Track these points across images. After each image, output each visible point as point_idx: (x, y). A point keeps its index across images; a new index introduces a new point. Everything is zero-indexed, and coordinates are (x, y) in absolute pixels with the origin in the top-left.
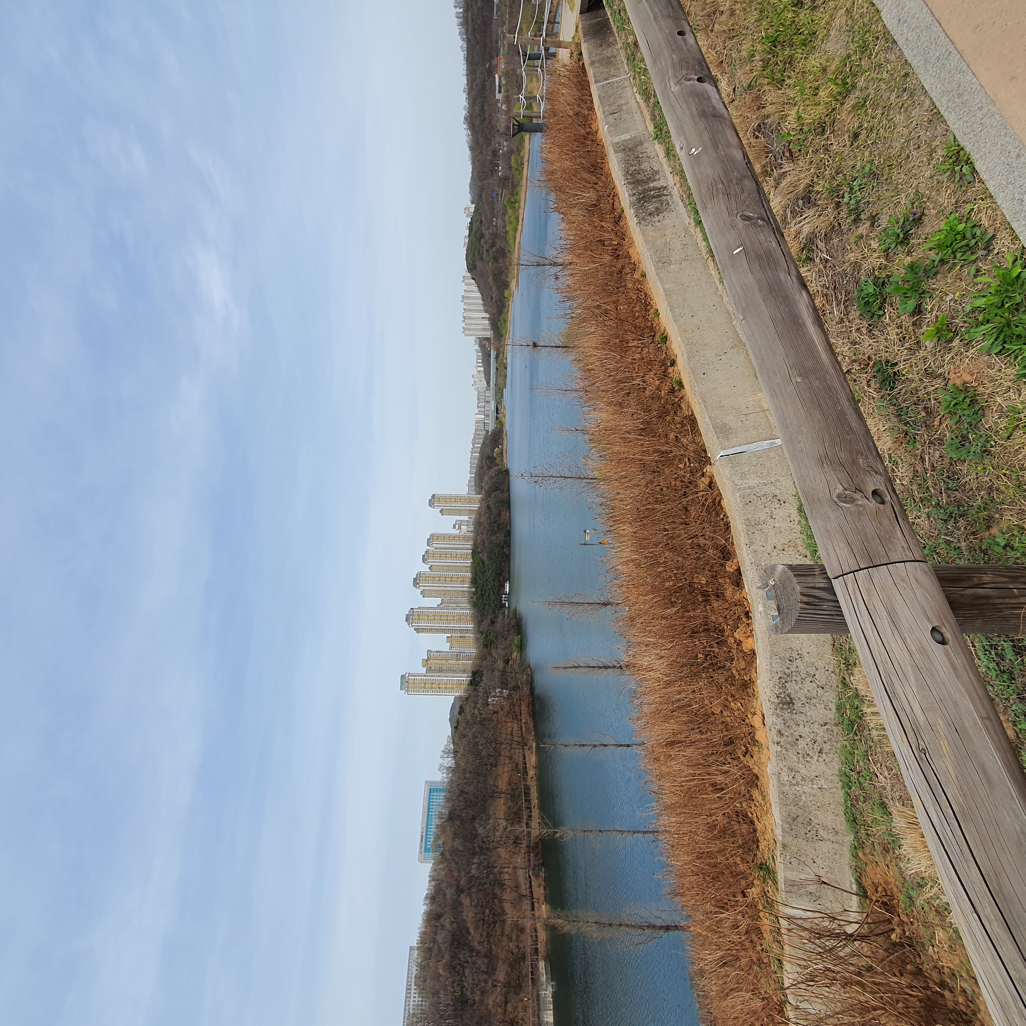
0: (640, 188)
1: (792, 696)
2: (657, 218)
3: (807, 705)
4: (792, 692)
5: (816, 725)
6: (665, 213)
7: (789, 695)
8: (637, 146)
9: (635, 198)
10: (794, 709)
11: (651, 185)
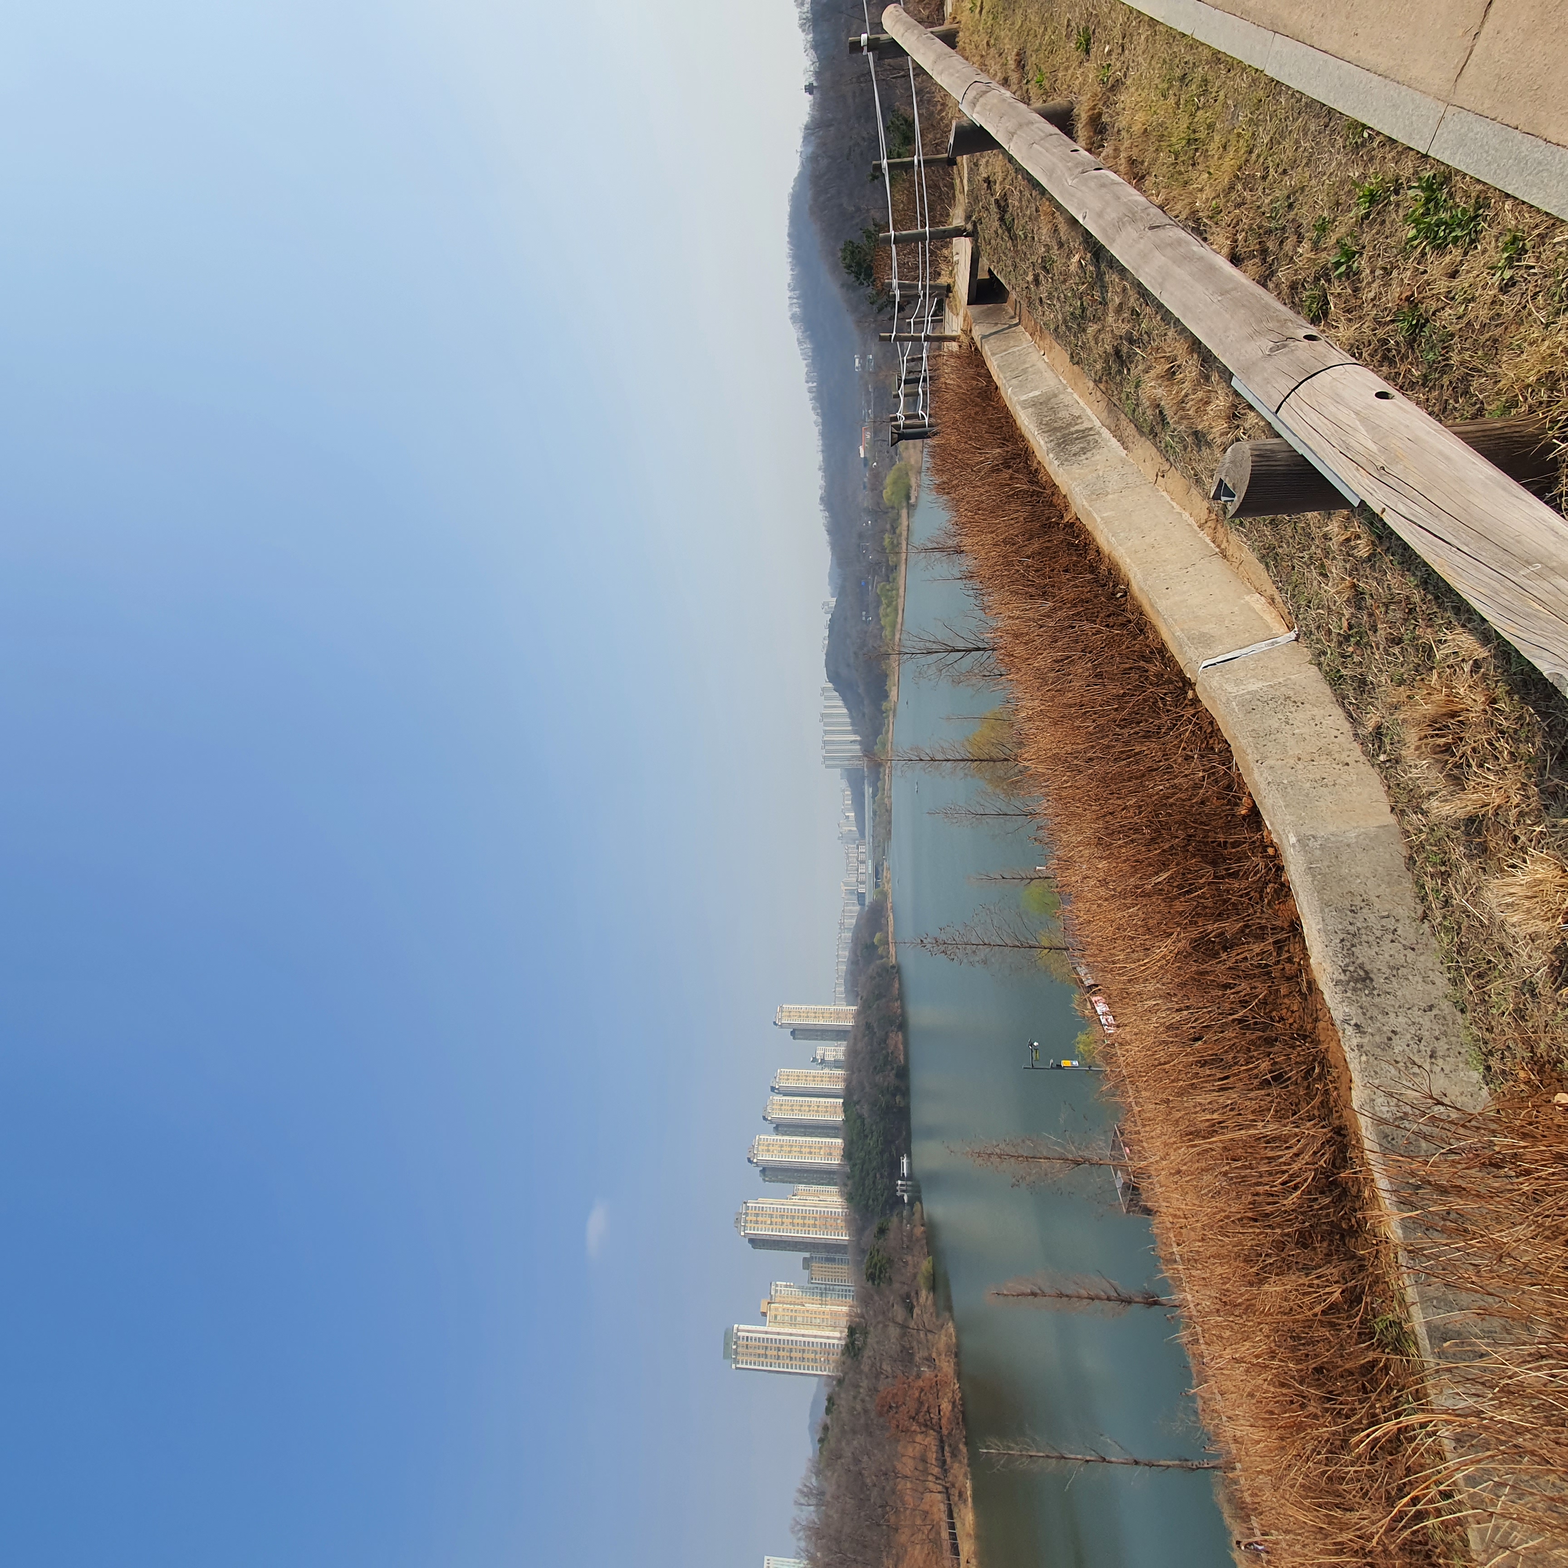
0: (1058, 434)
1: (1368, 967)
2: (1084, 457)
3: (1393, 979)
4: (1366, 960)
5: (1416, 1012)
6: (1094, 451)
7: (1361, 966)
8: (1050, 399)
9: (1053, 444)
10: (1374, 989)
11: (1073, 429)
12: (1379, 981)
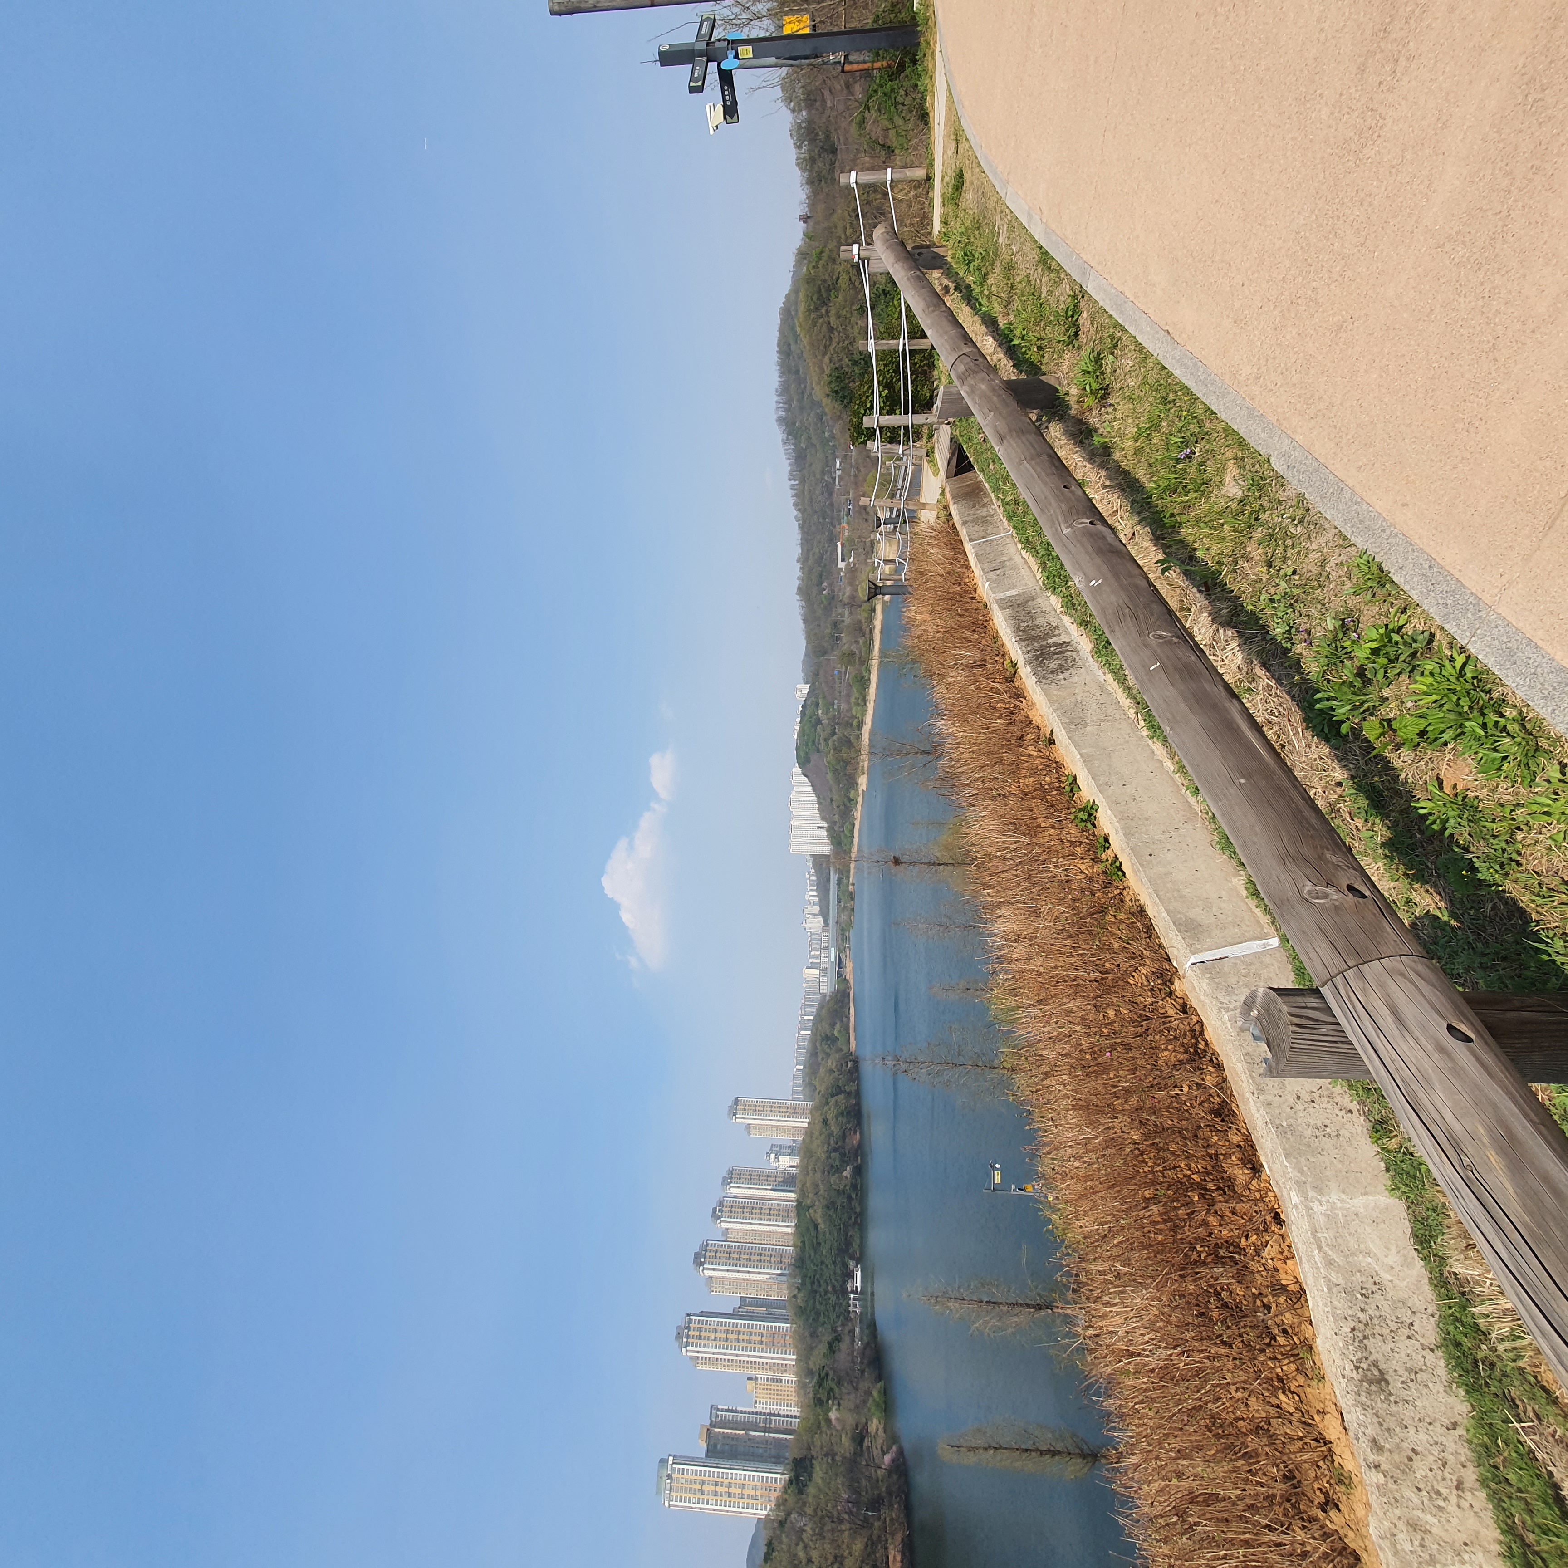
0: (1036, 644)
1: (1382, 1366)
2: (1061, 676)
3: (1411, 1384)
4: (1380, 1357)
5: (1438, 1429)
6: (1071, 670)
7: (1375, 1364)
8: (1027, 601)
9: (1030, 655)
10: (1390, 1394)
11: (1050, 641)
12: (1395, 1385)
